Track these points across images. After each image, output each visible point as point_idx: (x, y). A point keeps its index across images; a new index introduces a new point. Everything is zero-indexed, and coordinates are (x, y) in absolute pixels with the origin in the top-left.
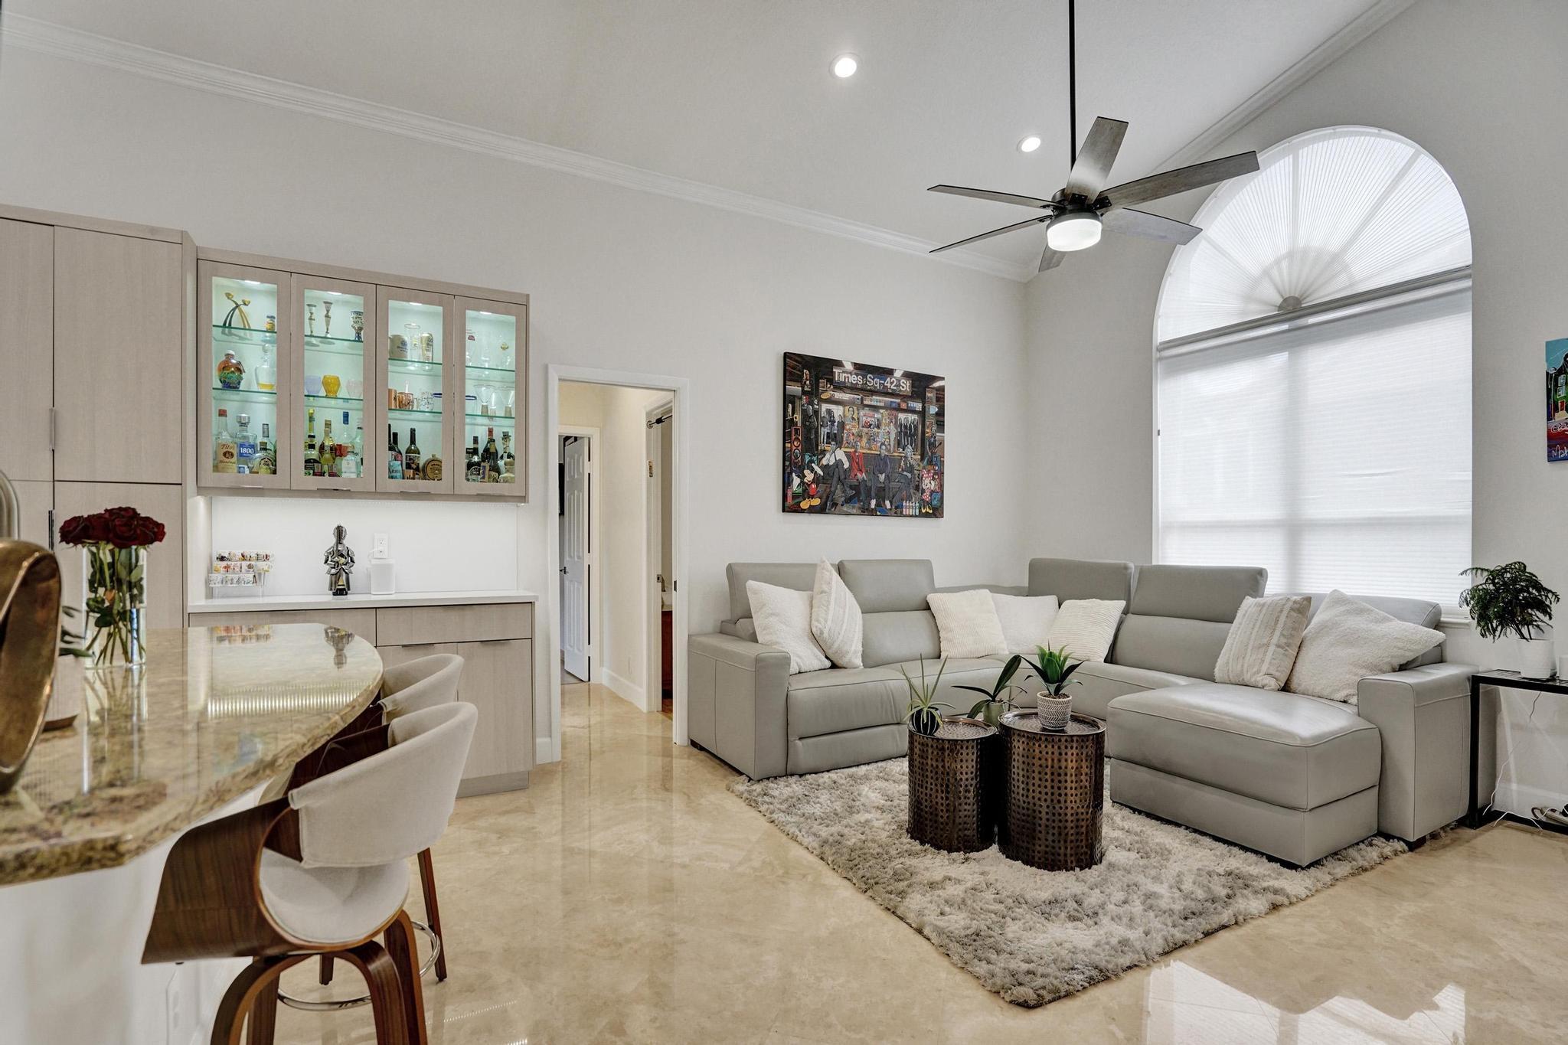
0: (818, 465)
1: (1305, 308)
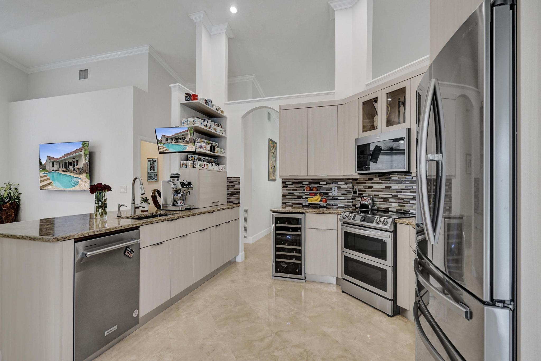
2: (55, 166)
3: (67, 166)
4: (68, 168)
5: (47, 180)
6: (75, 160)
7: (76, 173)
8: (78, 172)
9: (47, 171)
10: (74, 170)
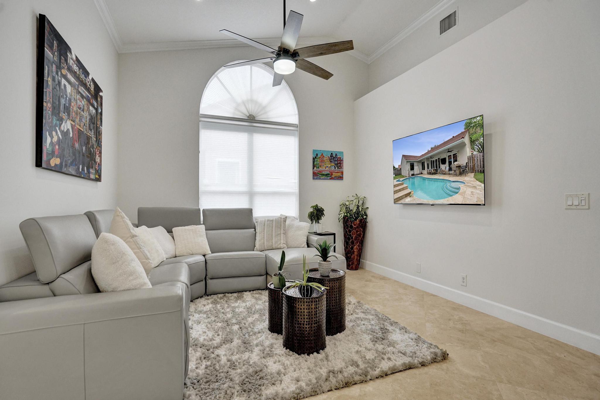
0: (59, 129)
1: (256, 120)
2: (416, 168)
3: (436, 165)
4: (439, 167)
5: (403, 189)
6: (452, 154)
7: (455, 174)
8: (458, 172)
9: (403, 177)
10: (450, 169)
